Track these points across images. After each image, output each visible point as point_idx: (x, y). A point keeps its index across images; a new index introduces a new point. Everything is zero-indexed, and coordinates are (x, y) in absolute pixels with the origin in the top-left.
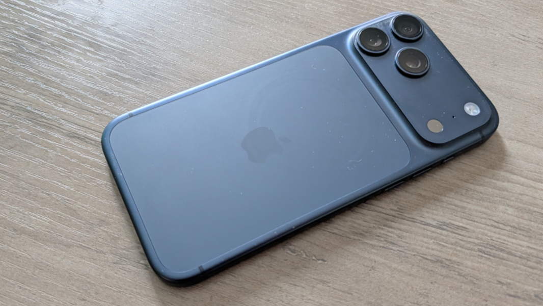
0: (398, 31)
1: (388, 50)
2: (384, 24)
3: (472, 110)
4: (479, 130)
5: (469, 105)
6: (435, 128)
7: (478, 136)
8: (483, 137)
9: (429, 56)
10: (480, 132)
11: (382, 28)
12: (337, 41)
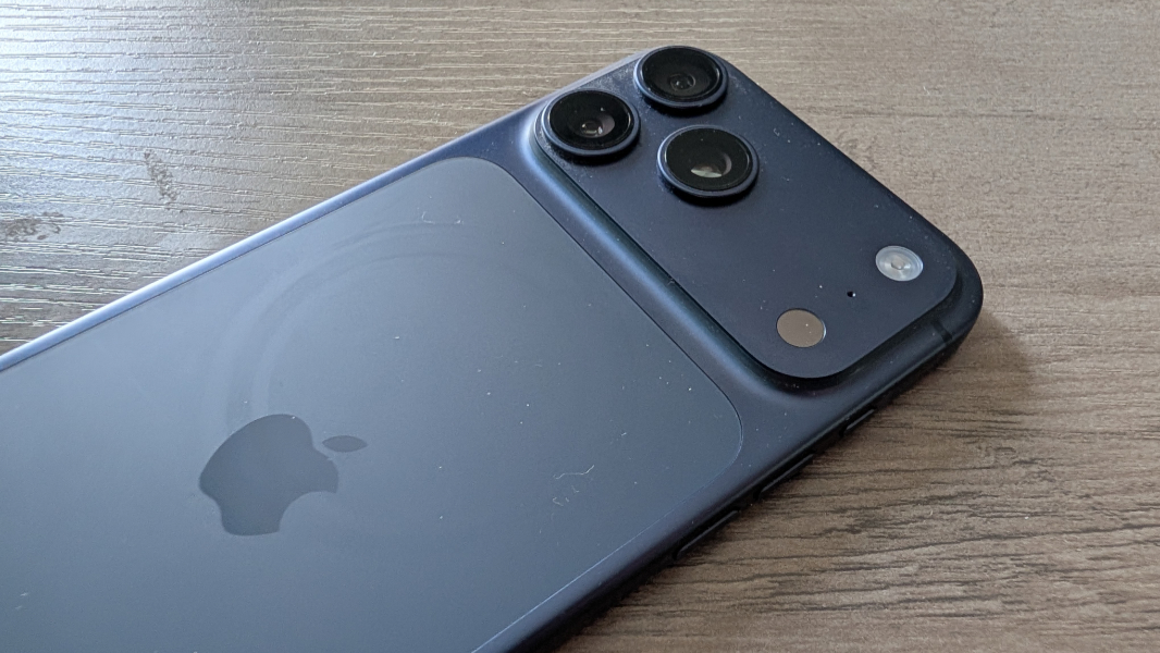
0: (656, 90)
1: (636, 141)
2: (616, 81)
3: (899, 265)
4: (932, 318)
5: (887, 254)
6: (801, 332)
7: (931, 339)
8: (947, 337)
9: (753, 143)
10: (937, 324)
11: (613, 90)
12: (495, 143)
